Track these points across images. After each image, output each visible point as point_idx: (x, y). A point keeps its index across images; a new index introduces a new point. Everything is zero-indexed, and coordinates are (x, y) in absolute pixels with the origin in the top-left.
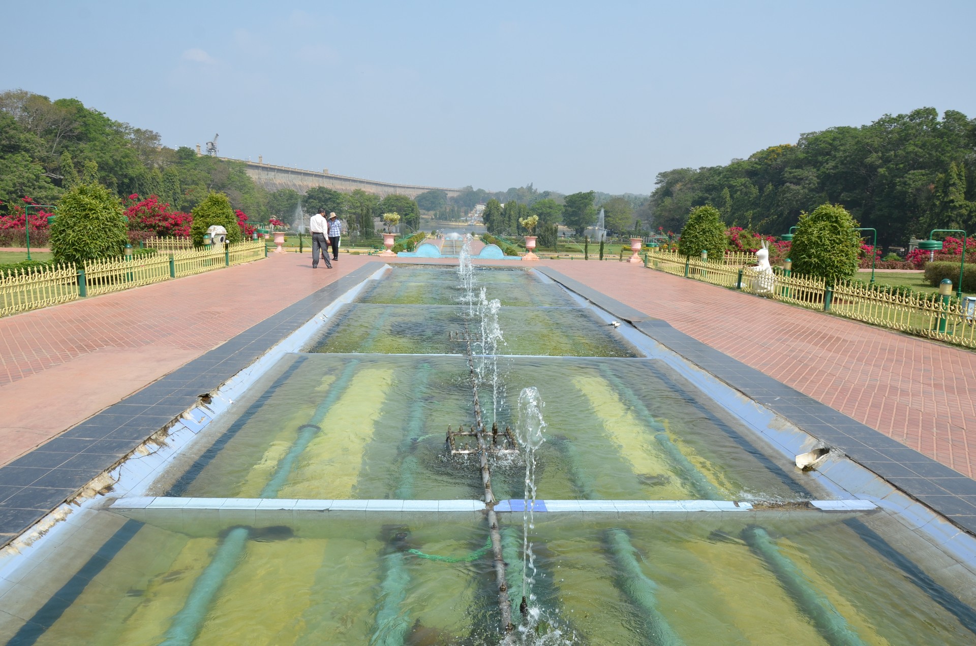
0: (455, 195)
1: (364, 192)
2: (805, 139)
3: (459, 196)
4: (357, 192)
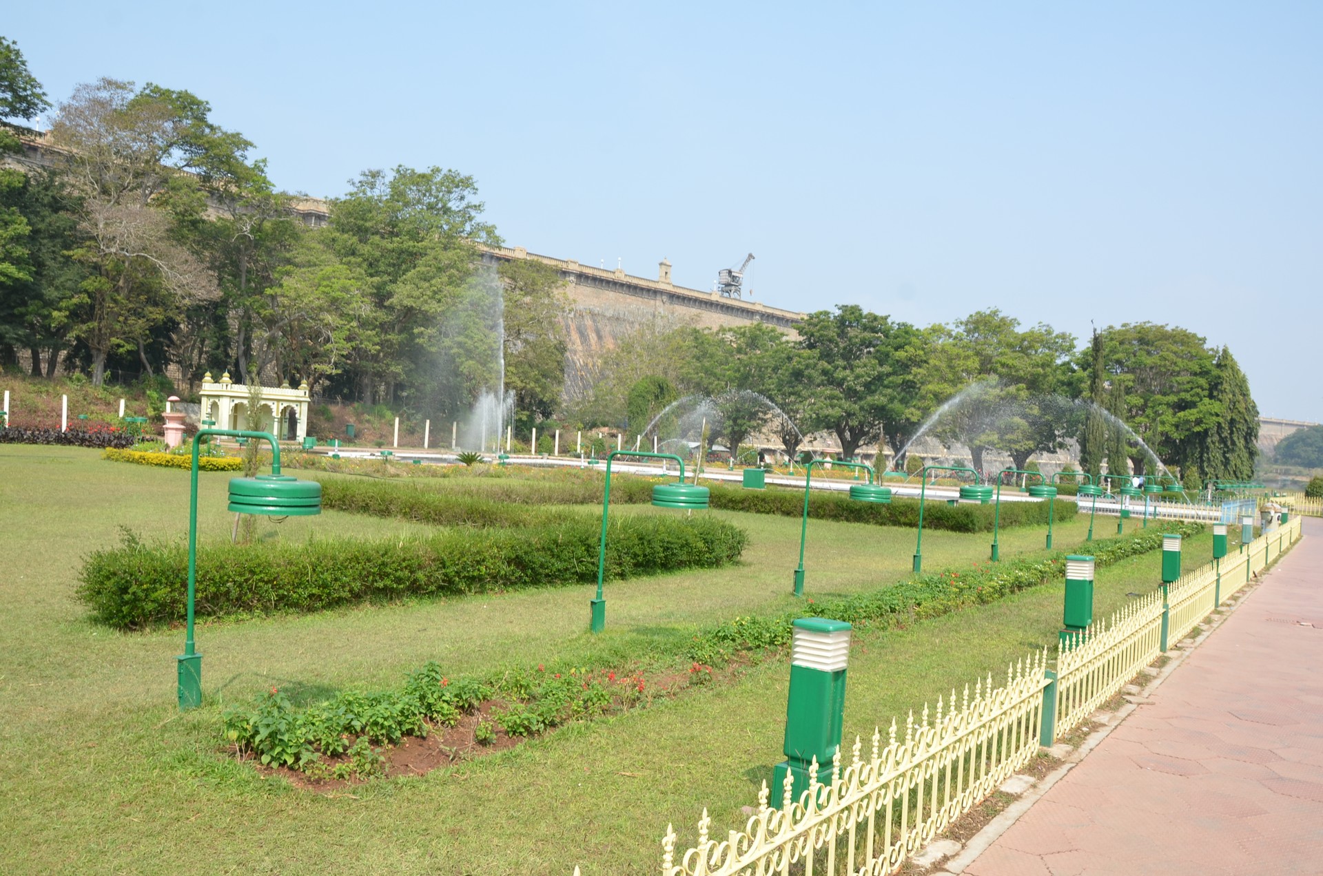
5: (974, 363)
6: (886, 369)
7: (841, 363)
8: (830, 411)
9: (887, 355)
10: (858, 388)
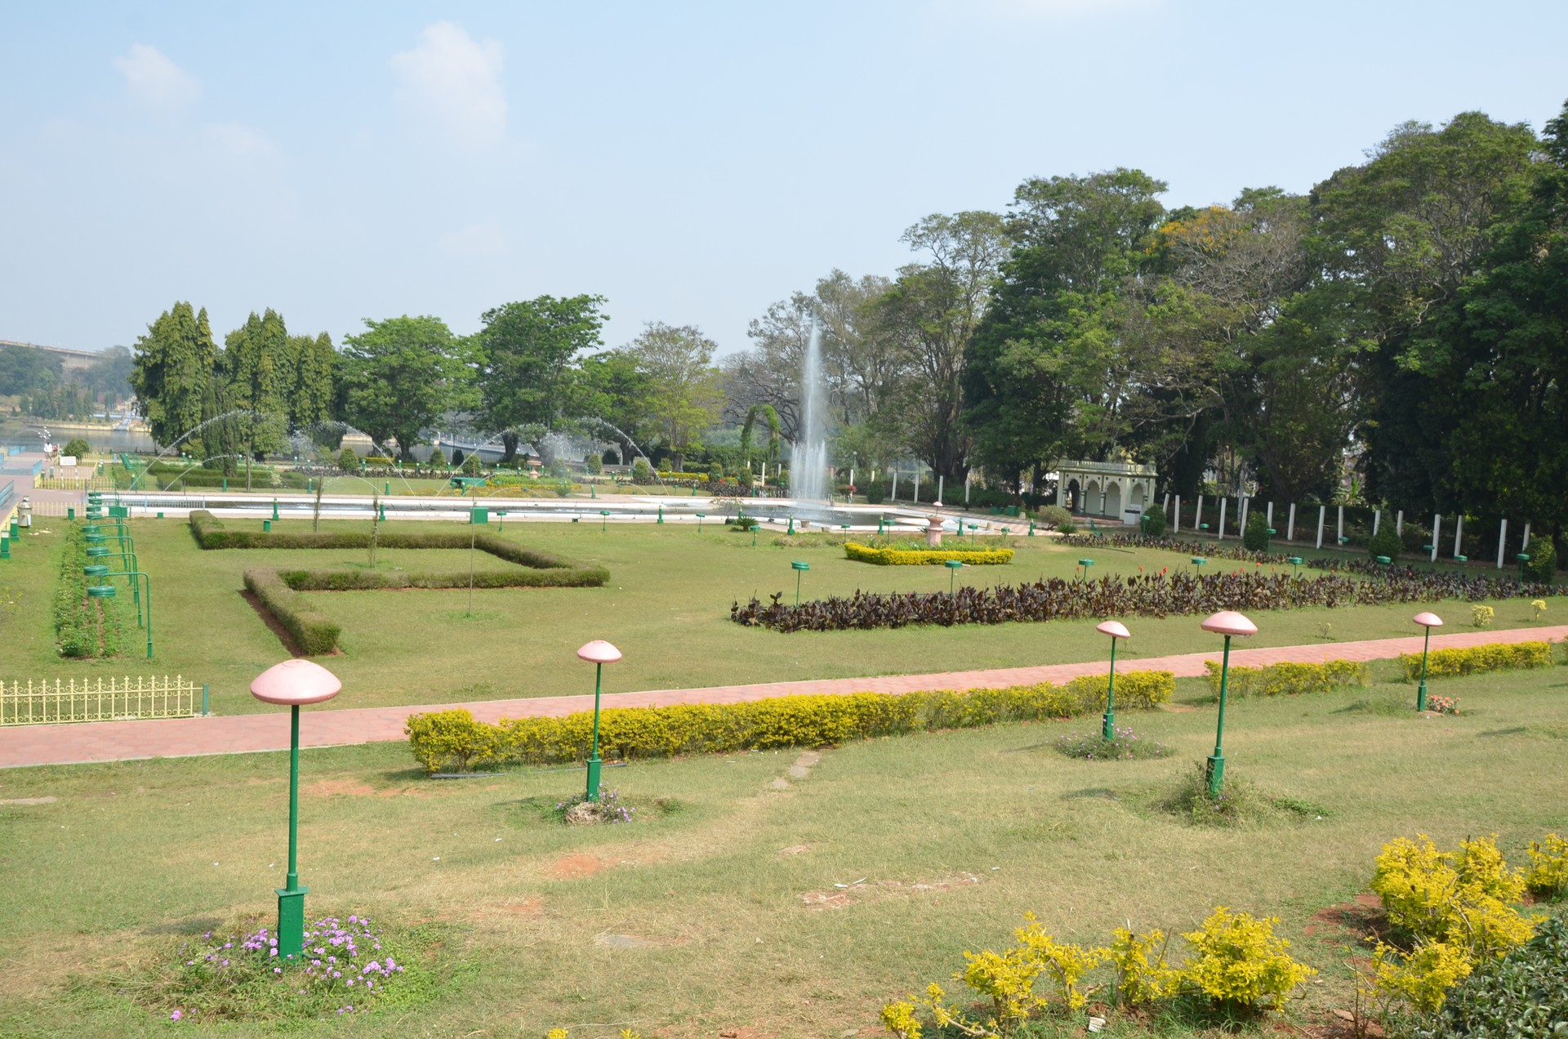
0: (86, 365)
3: (95, 367)
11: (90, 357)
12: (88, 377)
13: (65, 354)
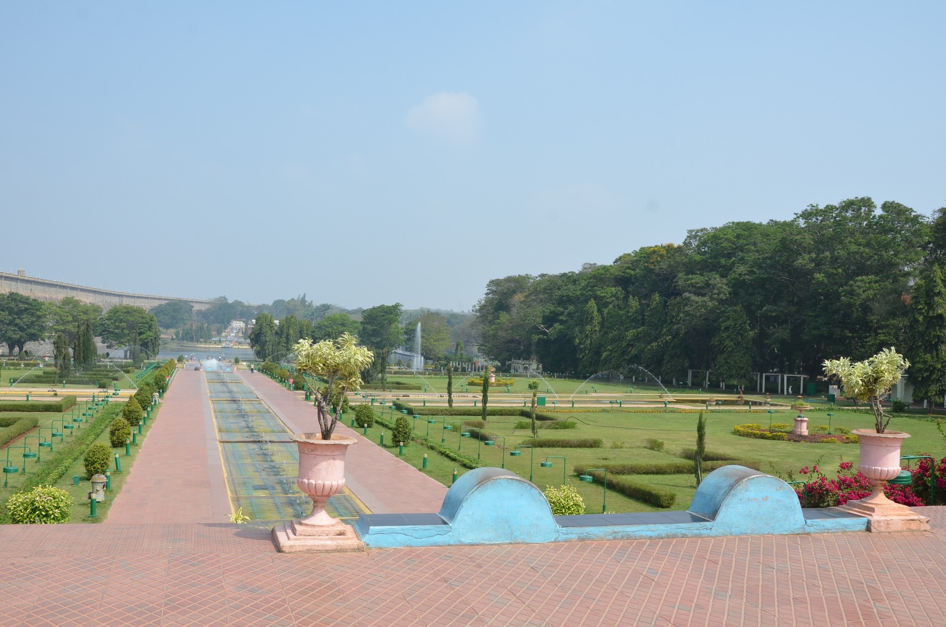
0: (204, 308)
1: (78, 302)
2: (695, 237)
3: (208, 309)
4: (67, 302)
5: (70, 318)
6: (35, 319)
7: (16, 317)
8: (15, 336)
9: (33, 313)
10: (25, 327)
11: (205, 303)
12: (204, 315)
13: (193, 302)
